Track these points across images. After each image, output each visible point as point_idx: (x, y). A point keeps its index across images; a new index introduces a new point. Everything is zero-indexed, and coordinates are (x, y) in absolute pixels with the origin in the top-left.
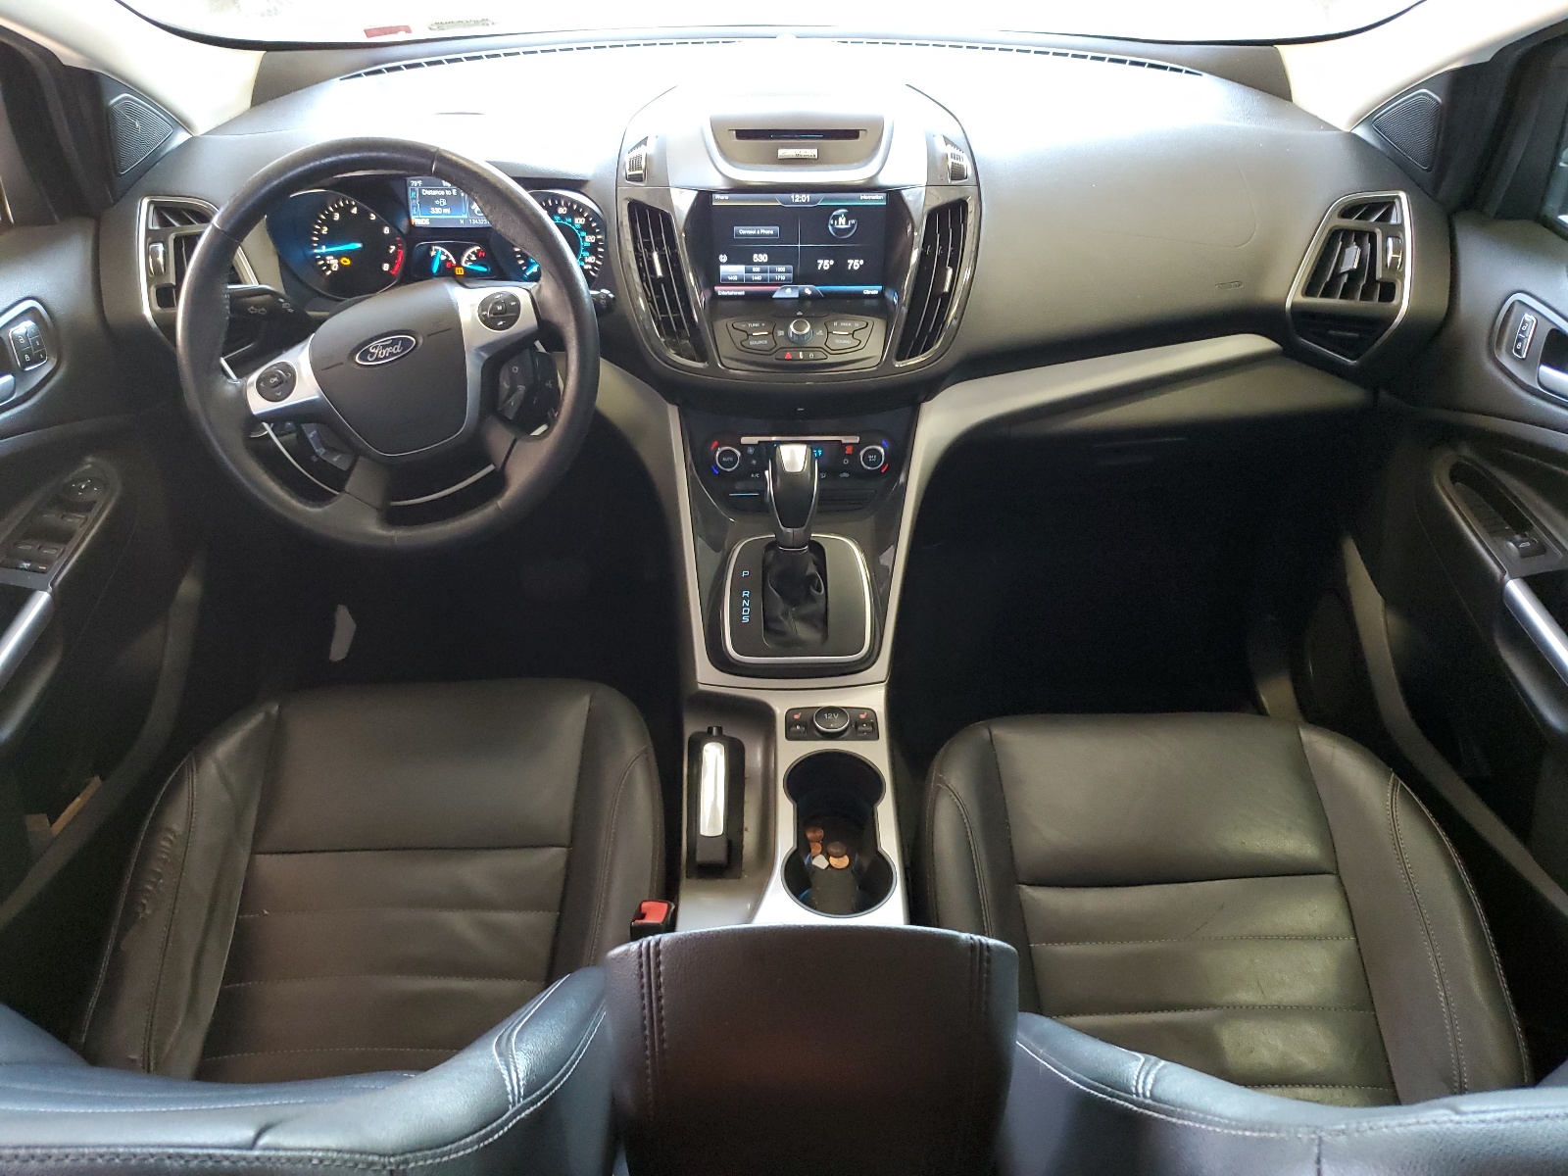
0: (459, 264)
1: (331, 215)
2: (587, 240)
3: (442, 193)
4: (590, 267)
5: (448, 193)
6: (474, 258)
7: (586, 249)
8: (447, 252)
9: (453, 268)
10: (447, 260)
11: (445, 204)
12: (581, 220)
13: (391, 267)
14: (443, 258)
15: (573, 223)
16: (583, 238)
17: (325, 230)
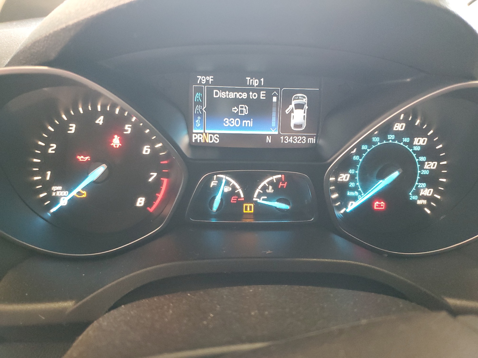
0: (249, 198)
1: (65, 126)
2: (426, 167)
3: (244, 95)
4: (425, 202)
5: (253, 96)
6: (270, 190)
7: (424, 179)
8: (233, 182)
9: (240, 204)
10: (233, 192)
11: (245, 112)
12: (422, 140)
13: (148, 203)
14: (227, 189)
15: (411, 144)
16: (422, 164)
17: (52, 149)
